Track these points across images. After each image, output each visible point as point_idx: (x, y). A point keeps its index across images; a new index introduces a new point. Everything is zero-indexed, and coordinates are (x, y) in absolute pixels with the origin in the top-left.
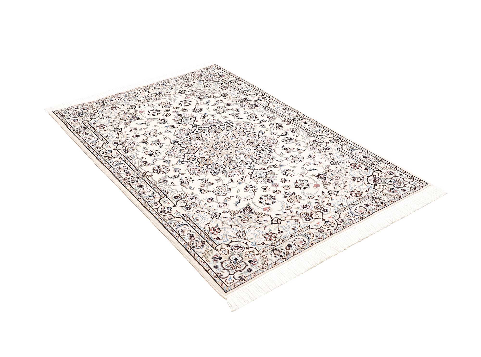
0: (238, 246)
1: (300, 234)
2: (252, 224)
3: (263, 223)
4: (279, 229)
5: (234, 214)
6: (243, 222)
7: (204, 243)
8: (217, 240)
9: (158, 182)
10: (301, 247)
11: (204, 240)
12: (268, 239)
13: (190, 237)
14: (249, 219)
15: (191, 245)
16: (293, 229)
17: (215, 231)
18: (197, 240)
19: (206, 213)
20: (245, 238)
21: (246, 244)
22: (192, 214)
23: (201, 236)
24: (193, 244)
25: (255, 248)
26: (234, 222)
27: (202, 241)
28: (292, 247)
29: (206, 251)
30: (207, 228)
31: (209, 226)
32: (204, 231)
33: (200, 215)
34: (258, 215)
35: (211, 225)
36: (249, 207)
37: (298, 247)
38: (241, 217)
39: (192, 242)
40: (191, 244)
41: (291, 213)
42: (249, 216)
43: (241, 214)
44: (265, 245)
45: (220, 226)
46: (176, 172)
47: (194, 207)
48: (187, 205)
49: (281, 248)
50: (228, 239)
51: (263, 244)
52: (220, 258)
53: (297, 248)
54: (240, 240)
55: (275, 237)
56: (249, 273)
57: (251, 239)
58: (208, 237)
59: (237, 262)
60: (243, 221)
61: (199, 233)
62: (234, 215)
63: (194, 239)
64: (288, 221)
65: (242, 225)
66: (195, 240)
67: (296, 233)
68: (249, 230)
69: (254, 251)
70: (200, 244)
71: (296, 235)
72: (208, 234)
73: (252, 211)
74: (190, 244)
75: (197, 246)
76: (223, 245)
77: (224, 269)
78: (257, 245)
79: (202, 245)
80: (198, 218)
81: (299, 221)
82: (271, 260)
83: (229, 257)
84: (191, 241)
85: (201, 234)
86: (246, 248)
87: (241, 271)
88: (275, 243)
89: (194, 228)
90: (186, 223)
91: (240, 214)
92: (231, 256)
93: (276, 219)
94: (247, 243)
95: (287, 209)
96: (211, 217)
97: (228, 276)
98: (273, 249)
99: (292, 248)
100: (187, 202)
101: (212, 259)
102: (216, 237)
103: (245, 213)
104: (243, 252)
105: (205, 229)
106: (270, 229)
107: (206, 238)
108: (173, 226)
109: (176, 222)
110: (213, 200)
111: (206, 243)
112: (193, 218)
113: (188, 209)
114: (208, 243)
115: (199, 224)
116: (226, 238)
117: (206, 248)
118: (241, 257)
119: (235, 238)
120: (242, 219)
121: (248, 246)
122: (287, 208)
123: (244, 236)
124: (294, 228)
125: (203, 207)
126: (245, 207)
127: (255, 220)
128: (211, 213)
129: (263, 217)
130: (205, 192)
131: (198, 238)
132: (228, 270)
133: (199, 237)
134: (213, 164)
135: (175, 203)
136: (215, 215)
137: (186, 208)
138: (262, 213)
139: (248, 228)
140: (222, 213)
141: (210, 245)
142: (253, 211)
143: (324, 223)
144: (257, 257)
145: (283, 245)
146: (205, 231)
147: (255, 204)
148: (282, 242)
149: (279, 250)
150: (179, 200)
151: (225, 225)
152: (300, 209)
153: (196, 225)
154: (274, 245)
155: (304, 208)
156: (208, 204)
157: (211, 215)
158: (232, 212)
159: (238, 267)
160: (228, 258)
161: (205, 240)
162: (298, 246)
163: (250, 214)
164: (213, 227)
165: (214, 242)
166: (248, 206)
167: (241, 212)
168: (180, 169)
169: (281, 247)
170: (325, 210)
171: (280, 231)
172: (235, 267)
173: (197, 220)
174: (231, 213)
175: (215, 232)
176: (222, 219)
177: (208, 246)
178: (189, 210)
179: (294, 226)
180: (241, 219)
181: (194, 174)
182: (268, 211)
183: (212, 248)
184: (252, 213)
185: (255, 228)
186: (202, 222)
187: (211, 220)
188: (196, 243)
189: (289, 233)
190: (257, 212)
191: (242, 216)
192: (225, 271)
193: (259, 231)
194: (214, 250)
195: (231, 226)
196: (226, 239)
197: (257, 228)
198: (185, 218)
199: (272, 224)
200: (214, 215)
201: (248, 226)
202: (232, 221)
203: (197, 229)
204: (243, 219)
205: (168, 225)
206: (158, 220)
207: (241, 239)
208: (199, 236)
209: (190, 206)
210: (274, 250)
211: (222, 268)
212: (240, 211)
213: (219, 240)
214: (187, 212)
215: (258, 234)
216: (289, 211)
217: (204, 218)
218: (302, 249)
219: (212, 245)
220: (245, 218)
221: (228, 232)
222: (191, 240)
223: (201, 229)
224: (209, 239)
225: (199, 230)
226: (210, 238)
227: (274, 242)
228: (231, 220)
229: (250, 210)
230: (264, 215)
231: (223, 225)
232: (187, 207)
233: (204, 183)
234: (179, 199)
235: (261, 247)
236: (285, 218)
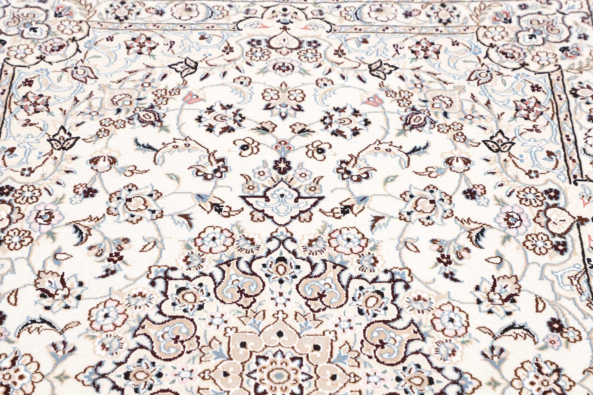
0: (507, 57)
2: (436, 86)
4: (395, 54)
7: (574, 90)
8: (541, 86)
9: (584, 335)
11: (570, 97)
12: (435, 48)
14: (432, 100)
16: (365, 41)
17: (528, 107)
18: (587, 104)
20: (482, 66)
21: (487, 56)
22: (552, 176)
23: (569, 110)
25: (477, 40)
27: (575, 97)
28: (406, 11)
29: (581, 72)
30: (541, 122)
31: (535, 123)
33: (536, 163)
34: (406, 98)
35: (529, 125)
36: (406, 125)
38: (445, 114)
41: (332, 70)
42: (426, 106)
43: (436, 120)
44: (455, 39)
46: (502, 350)
48: (548, 207)
49: (428, 19)
50: (516, 78)
52: (563, 49)
55: (418, 43)
58: (554, 98)
59: (534, 30)
60: (449, 102)
63: (591, 110)
64: (357, 60)
68: (456, 77)
69: (483, 37)
71: (375, 27)
72: (551, 109)
76: (534, 70)
77: (569, 28)
78: (468, 45)
79: (581, 87)
80: (545, 158)
82: (469, 6)
83: (542, 45)
88: (431, 34)
90: (583, 157)
91: (441, 120)
96: (514, 144)
102: (536, 94)
103: (427, 117)
104: (506, 43)
105: (549, 123)
106: (411, 62)
107: (560, 100)
111: (568, 89)
112: (557, 162)
113: (552, 194)
114: (564, 86)
115: (554, 139)
116: (516, 83)
117: (576, 77)
119: (499, 74)
120: (448, 107)
121: (488, 50)
122: (325, 85)
123: (479, 70)
124: (362, 42)
126: (415, 130)
127: (422, 92)
128: (504, 156)
129: (401, 89)
130: (473, 226)
131: (580, 108)
132: (564, 23)
133: (575, 109)
134: (374, 319)
136: (499, 144)
137: (555, 199)
138: (392, 99)
139: (454, 83)
142: (409, 112)
145: (420, 22)
146: (553, 116)
148: (414, 29)
149: (435, 17)
150: (560, 236)
154: (437, 30)
157: (509, 149)
160: (546, 45)
161: (566, 96)
163: (419, 108)
164: (528, 118)
165: (551, 82)
166: (407, 128)
168: (483, 354)
169: (425, 22)
171: (397, 50)
172: (545, 23)
175: (532, 104)
177: (569, 80)
178: (555, 187)
179: (359, 45)
180: (447, 110)
181: (457, 310)
182: (375, 96)
183: (565, 73)
184: (412, 109)
185: (438, 76)
186: (543, 143)
187: (518, 137)
189: (385, 37)
190: (402, 105)
191: (441, 115)
193: (436, 67)
194: (564, 68)
195: (486, 104)
196: (519, 81)
197: (435, 75)
198: (575, 171)
201: (449, 87)
203: (567, 131)
208: (574, 112)
209: (541, 198)
211: (573, 30)
214: (563, 185)
217: (531, 152)
223: (555, 126)
226: (554, 95)
228: (472, 117)
229: (411, 117)
231: (502, 113)
232: (551, 202)
233: (453, 257)
234: (558, 239)
236: (356, 68)
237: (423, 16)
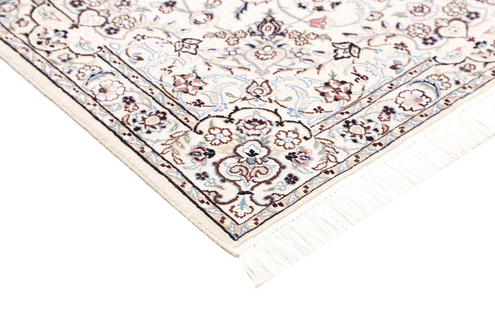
0: (255, 120)
1: (414, 80)
2: (286, 63)
3: (313, 57)
4: (355, 71)
5: (236, 39)
6: (262, 59)
7: (164, 118)
8: (197, 107)
10: (418, 112)
11: (162, 110)
12: (330, 97)
13: (124, 104)
14: (275, 50)
15: (129, 124)
16: (394, 67)
17: (191, 85)
18: (144, 112)
19: (160, 41)
20: (269, 99)
21: (276, 112)
22: (124, 44)
23: (154, 99)
24: (134, 121)
25: (300, 122)
26: (237, 61)
27: (158, 112)
28: (394, 113)
29: (171, 136)
30: (168, 80)
31: (172, 74)
32: (160, 87)
33: (145, 47)
34: (298, 40)
35: (177, 71)
36: (273, 20)
37: (410, 113)
38: (253, 46)
39: (132, 117)
40: (130, 121)
41: (384, 28)
42: (274, 43)
43: (254, 37)
44: (323, 114)
45: (202, 71)
47: (127, 26)
48: (107, 22)
49: (368, 117)
50: (225, 104)
51: (319, 110)
52: (211, 153)
53: (408, 116)
54: (258, 104)
55: (349, 92)
56: (291, 187)
57: (286, 100)
58: (175, 102)
59: (256, 161)
60: (261, 57)
61: (149, 92)
62: (236, 42)
63: (136, 108)
64: (378, 48)
65: (260, 66)
66: (139, 111)
67: (403, 78)
68: (279, 78)
69: (296, 129)
70: (154, 120)
71: (401, 83)
72: (171, 93)
73: (280, 29)
74: (127, 121)
75: (146, 126)
76: (215, 118)
77: (224, 180)
78: (305, 114)
79: (160, 124)
80: (140, 54)
81: (406, 47)
82: (344, 150)
83: (235, 150)
84: (127, 113)
85: (154, 96)
86: (275, 124)
87: (268, 182)
88: (349, 107)
89: (133, 80)
90: (110, 69)
91: (251, 40)
92: (239, 146)
93: (347, 46)
94: (276, 110)
95: (371, 18)
96: (176, 51)
97: (237, 197)
98: (347, 122)
99: (396, 115)
100: (106, 15)
101: (191, 157)
102: (194, 99)
103: (262, 35)
104: (270, 134)
105: (161, 81)
106: (333, 73)
107: (169, 103)
108: (75, 79)
109: (82, 66)
110: (177, 5)
111: (169, 116)
112: (127, 54)
113: (112, 31)
114: (175, 116)
115: (146, 71)
116: (220, 100)
117: (172, 130)
118: (267, 148)
119: (244, 99)
120: (258, 52)
121: (281, 118)
122: (372, 15)
123: (267, 94)
124: (396, 65)
125: (152, 26)
126: (261, 20)
127: (291, 52)
128: (174, 39)
129: (310, 44)
131: (146, 105)
132: (234, 182)
133: (150, 102)
135: (75, 17)
136: (186, 45)
137: (107, 30)
138: (307, 33)
139: (274, 74)
140: (204, 37)
141: (180, 120)
142: (282, 30)
143: (475, 48)
144: (308, 145)
145: (370, 111)
146: (163, 88)
147: (288, 10)
148: (369, 102)
149: (363, 123)
150: (83, 11)
151: (215, 70)
152: (406, 17)
153: (136, 72)
154: (347, 113)
155: (416, 13)
156: (165, 18)
157: (175, 46)
158: (229, 35)
159: (261, 174)
160: (231, 152)
161: (167, 109)
162: (411, 109)
163: (278, 37)
164: (182, 76)
165: (191, 114)
166: (269, 19)
167: (252, 33)
169: (366, 115)
170: (473, 16)
171: (358, 75)
172: (253, 174)
173: (140, 59)
174: (227, 37)
175: (190, 88)
176: (206, 52)
177: (176, 125)
178: (114, 36)
179: (394, 61)
180: (255, 50)
182: (323, 27)
183: (186, 129)
184: (282, 34)
185: (295, 72)
186: (152, 63)
187: (177, 57)
188: (144, 119)
189: (383, 79)
190: (295, 32)
191: (255, 43)
192: (227, 185)
193: (305, 80)
194: (192, 134)
195: (230, 69)
196: (220, 103)
197: (298, 72)
198: (107, 56)
199: (336, 59)
200: (183, 45)
201: (275, 69)
202: (231, 58)
203: (141, 82)
204: (261, 52)
205: (62, 75)
206: (32, 64)
207: (261, 102)
208: (149, 100)
209: (117, 25)
210: (350, 124)
211: (218, 179)
212: (250, 31)
213: (202, 108)
214: (109, 40)
215: (304, 86)
216: (379, 23)
217: (156, 53)
218: (422, 116)
219: (185, 121)
220: (263, 49)
221: (224, 85)
222: (129, 111)
223: (153, 81)
224: (176, 106)
225: (147, 84)
226: (178, 104)
227: (347, 104)
228: (230, 54)
229: (276, 28)
230: (312, 37)
231: (209, 69)
232: (107, 26)
234: (84, 7)
235: (313, 119)
236: (369, 40)
237: (374, 117)
